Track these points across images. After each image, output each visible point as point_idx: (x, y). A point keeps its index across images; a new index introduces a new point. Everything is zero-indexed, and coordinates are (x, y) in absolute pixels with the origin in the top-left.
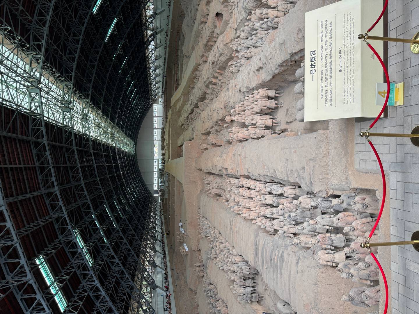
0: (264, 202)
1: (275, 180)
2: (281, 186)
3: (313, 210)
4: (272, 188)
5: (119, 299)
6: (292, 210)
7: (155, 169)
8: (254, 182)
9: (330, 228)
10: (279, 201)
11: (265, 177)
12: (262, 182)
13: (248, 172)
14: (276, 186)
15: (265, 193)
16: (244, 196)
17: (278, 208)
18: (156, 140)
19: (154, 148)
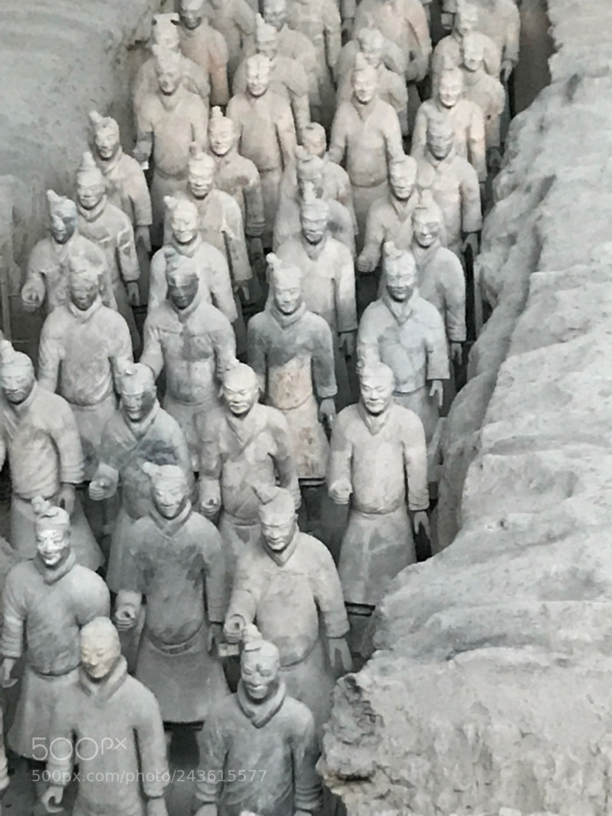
0: (285, 227)
1: (488, 336)
2: (437, 387)
3: (212, 652)
4: (417, 302)
6: (209, 474)
8: (478, 135)
9: (57, 794)
10: (293, 364)
11: (525, 242)
12: (475, 210)
13: (574, 82)
14: (436, 336)
15: (375, 234)
16: (345, 37)
17: (229, 352)
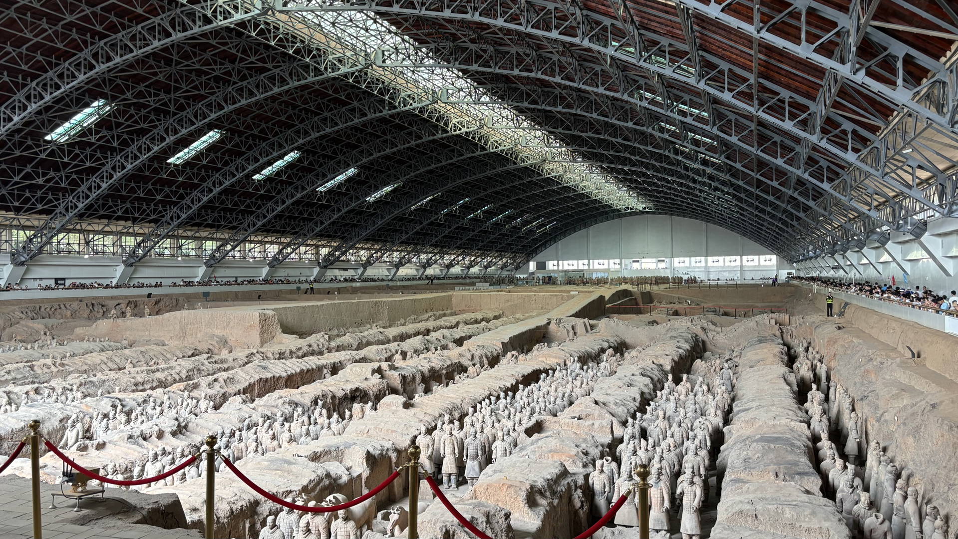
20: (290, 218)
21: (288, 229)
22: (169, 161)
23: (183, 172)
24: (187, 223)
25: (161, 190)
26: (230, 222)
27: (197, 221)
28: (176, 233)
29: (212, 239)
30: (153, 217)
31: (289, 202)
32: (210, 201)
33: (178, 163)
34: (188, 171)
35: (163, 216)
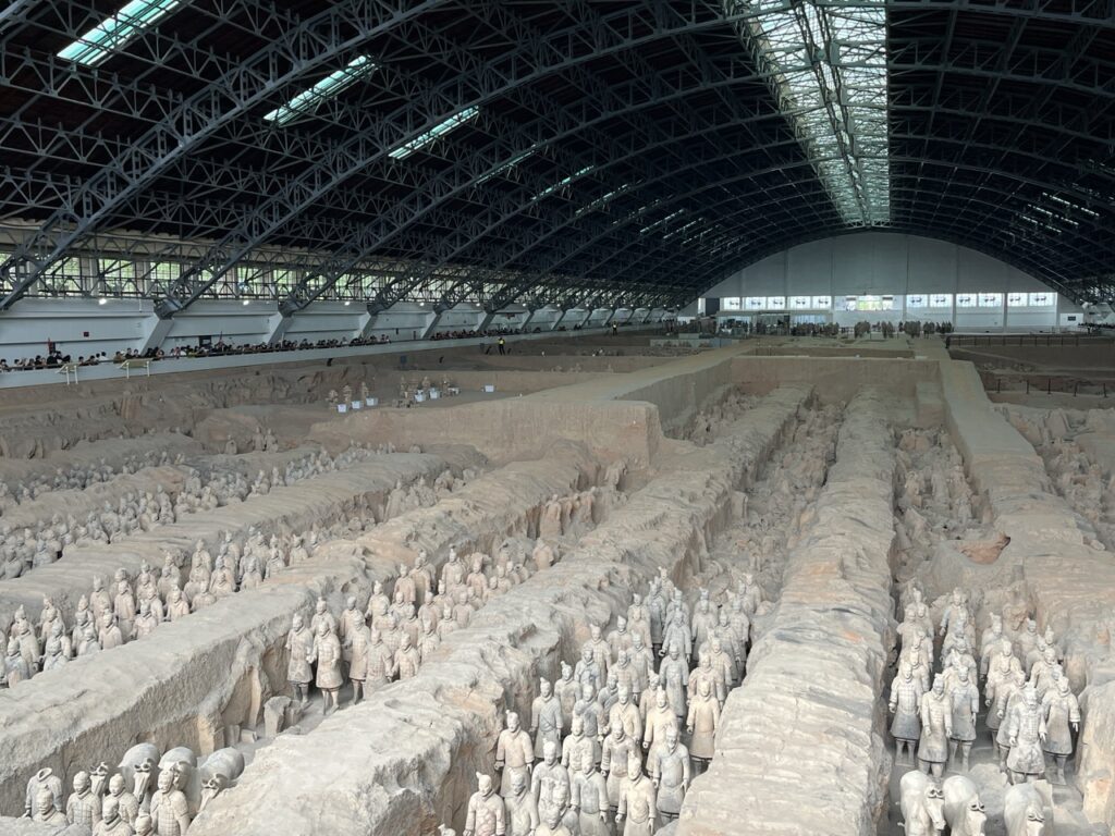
5: (191, 208)
7: (798, 303)
18: (909, 303)
19: (878, 297)
20: (330, 213)
21: (326, 239)
22: (65, 54)
23: (103, 88)
24: (116, 221)
25: (47, 137)
26: (212, 222)
27: (139, 216)
28: (91, 244)
29: (170, 259)
30: (31, 203)
31: (338, 177)
32: (172, 170)
33: (88, 60)
34: (116, 87)
35: (58, 203)
